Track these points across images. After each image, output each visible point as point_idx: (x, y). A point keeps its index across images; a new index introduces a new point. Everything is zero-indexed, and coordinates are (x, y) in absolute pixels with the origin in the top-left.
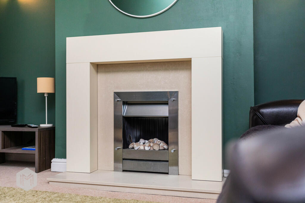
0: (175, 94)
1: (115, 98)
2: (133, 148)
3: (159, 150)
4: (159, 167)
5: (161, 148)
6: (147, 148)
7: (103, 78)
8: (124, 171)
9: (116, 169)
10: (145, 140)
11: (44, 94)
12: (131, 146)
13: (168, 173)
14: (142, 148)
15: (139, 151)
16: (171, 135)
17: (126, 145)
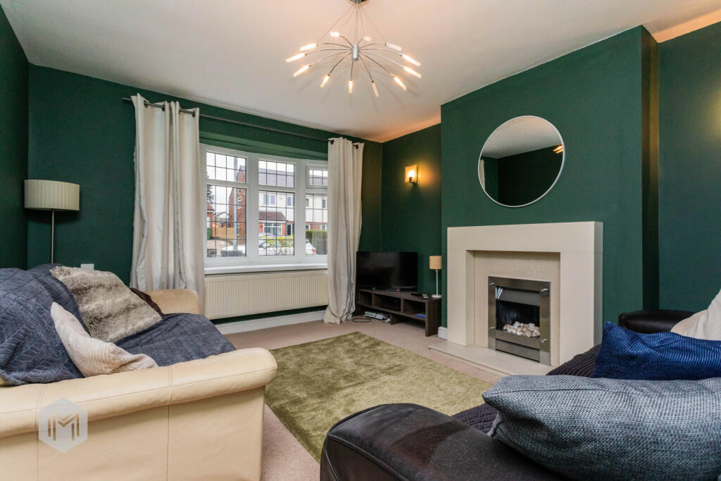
0: (547, 285)
1: (489, 283)
2: (506, 330)
3: (531, 337)
4: (530, 353)
5: (533, 335)
6: (519, 334)
7: (479, 261)
8: (496, 350)
9: (490, 347)
10: (521, 323)
11: (435, 270)
12: (505, 328)
13: (538, 362)
14: (514, 332)
15: (512, 334)
16: (542, 320)
17: (500, 326)
